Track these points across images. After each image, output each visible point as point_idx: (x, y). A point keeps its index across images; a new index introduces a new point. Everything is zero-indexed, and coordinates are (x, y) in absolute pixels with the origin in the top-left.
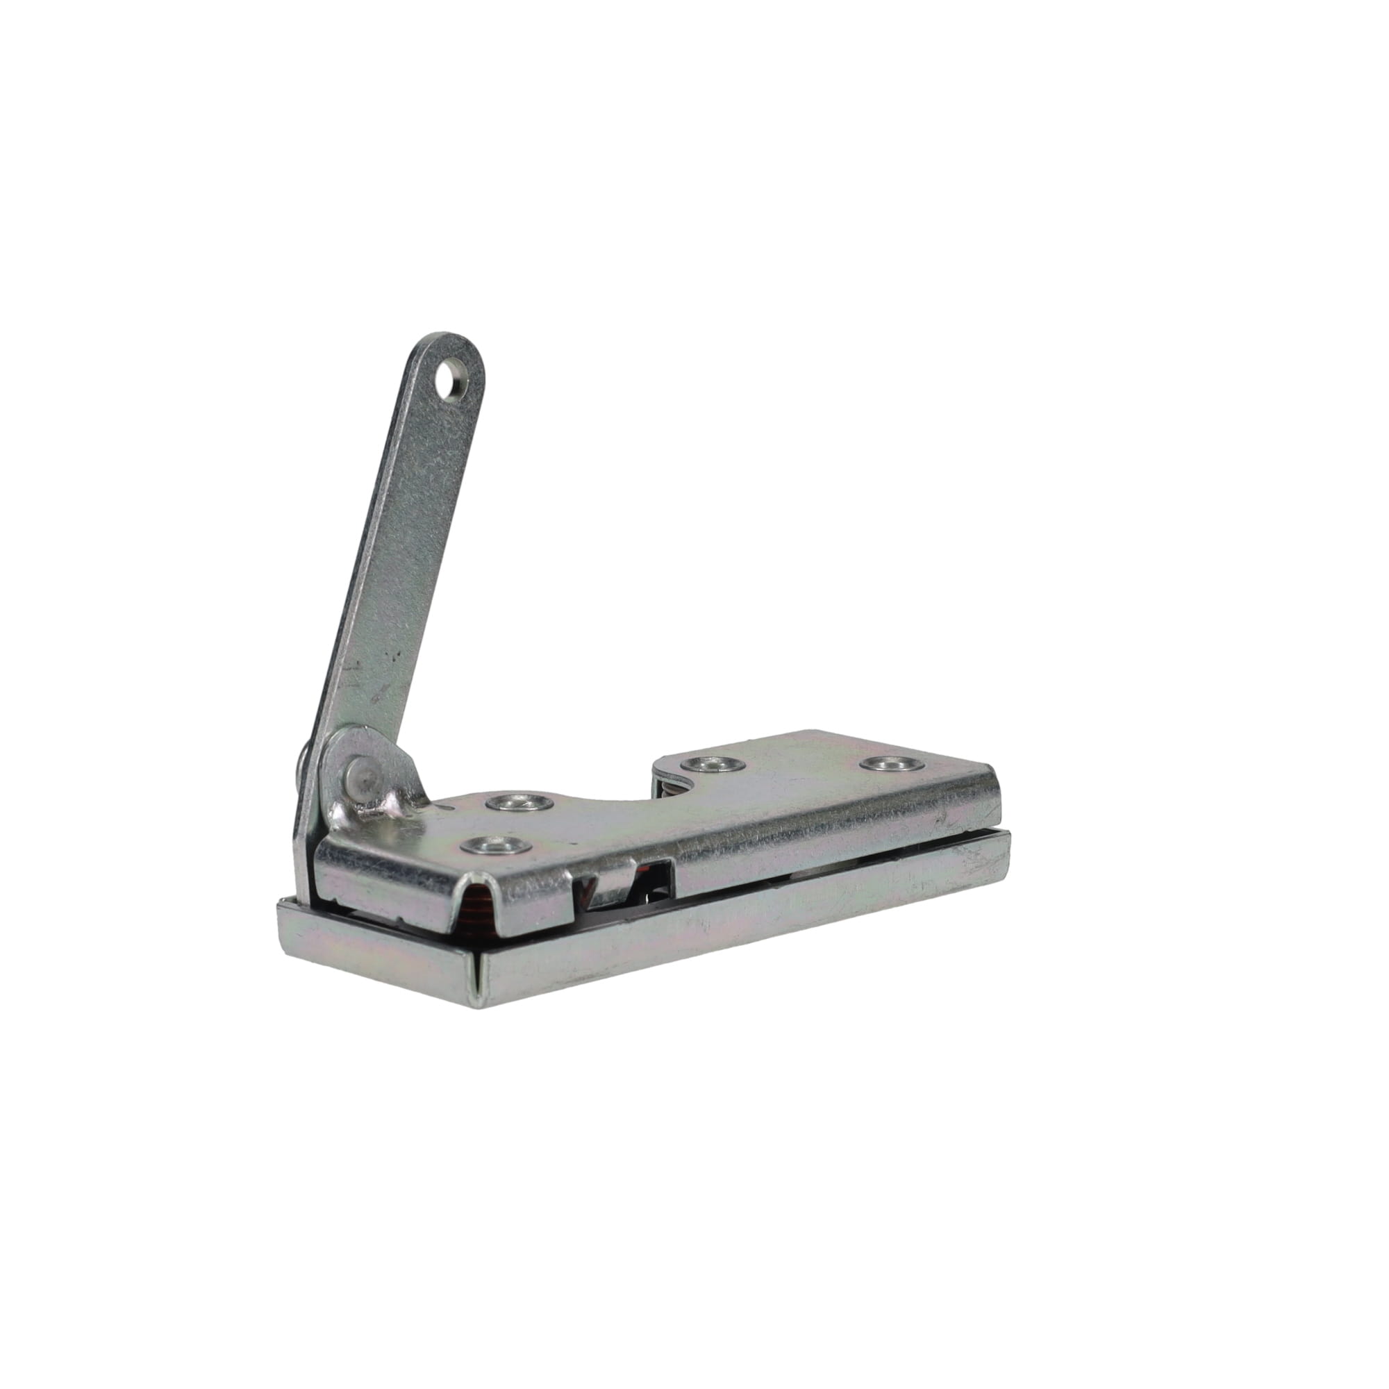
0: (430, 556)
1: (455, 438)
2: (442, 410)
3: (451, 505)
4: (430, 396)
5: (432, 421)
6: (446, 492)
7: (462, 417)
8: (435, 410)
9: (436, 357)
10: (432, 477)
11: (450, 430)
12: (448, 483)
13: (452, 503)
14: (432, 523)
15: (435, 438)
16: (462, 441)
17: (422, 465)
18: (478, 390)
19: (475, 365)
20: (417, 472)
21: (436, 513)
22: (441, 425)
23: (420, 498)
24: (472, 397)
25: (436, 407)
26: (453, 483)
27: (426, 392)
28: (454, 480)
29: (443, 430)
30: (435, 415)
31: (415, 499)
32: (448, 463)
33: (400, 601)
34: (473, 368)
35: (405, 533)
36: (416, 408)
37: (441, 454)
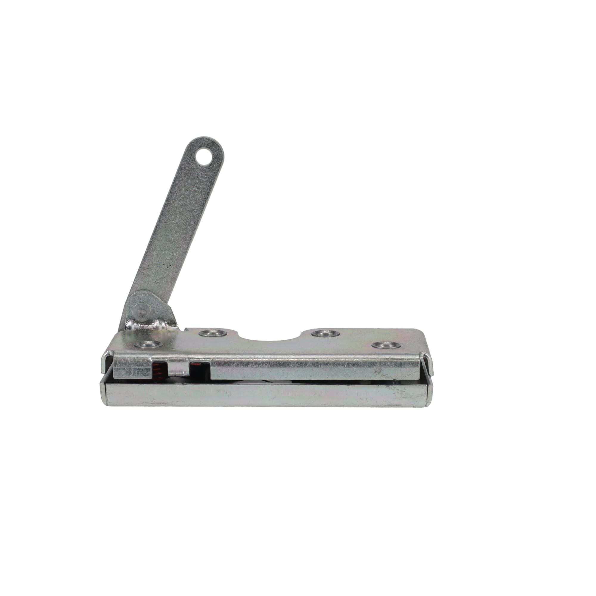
0: (189, 227)
1: (205, 180)
2: (198, 168)
3: (202, 208)
4: (192, 162)
5: (192, 173)
6: (199, 202)
7: (209, 172)
8: (194, 168)
9: (196, 147)
10: (191, 195)
11: (202, 177)
12: (200, 199)
13: (202, 207)
14: (191, 214)
15: (194, 180)
16: (208, 182)
17: (186, 190)
18: (219, 161)
19: (217, 151)
20: (183, 193)
21: (194, 211)
22: (197, 175)
23: (185, 203)
24: (215, 164)
25: (195, 167)
26: (203, 199)
27: (190, 160)
28: (204, 198)
29: (198, 177)
30: (194, 171)
31: (182, 203)
32: (201, 190)
33: (172, 244)
34: (216, 152)
35: (176, 217)
36: (184, 167)
37: (196, 186)
